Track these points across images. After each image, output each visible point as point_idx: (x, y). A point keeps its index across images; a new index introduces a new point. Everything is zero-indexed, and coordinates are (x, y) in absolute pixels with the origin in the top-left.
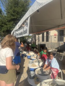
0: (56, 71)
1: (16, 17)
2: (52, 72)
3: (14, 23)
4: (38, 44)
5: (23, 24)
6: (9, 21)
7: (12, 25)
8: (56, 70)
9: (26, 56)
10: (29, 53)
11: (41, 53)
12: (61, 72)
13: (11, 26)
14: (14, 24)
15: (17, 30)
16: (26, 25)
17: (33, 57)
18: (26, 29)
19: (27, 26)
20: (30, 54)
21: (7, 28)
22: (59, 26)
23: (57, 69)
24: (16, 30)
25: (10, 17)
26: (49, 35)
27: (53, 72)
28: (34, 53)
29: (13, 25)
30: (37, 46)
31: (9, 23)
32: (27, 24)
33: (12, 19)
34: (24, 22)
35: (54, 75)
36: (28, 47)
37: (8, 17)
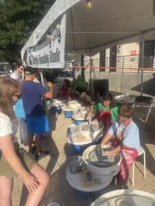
0: (132, 155)
1: (29, 8)
2: (123, 156)
3: (26, 23)
4: (90, 80)
5: (49, 32)
6: (13, 20)
7: (22, 30)
8: (132, 152)
9: (60, 112)
10: (67, 105)
11: (98, 106)
12: (142, 155)
13: (20, 33)
14: (27, 28)
15: (34, 48)
16: (55, 37)
17: (79, 115)
18: (57, 49)
19: (59, 41)
20: (70, 108)
21: (10, 39)
22: (144, 32)
23: (134, 150)
24: (31, 48)
25: (15, 7)
26: (118, 55)
27: (125, 155)
28: (79, 105)
29: (25, 31)
30: (86, 84)
31: (13, 25)
32: (59, 36)
33: (19, 12)
34: (50, 27)
35: (128, 163)
36: (65, 88)
37: (7, 8)
